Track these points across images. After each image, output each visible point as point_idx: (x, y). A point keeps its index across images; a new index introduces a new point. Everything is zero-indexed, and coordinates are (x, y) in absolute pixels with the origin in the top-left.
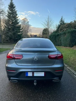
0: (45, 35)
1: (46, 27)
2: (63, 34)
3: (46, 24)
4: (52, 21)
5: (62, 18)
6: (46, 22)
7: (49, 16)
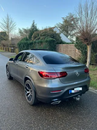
0: (4, 40)
1: (5, 29)
2: (39, 43)
3: (4, 25)
4: (13, 23)
5: (33, 23)
6: (5, 22)
7: (9, 15)
